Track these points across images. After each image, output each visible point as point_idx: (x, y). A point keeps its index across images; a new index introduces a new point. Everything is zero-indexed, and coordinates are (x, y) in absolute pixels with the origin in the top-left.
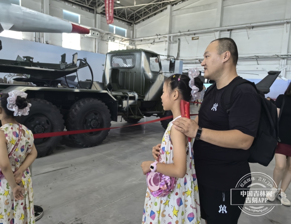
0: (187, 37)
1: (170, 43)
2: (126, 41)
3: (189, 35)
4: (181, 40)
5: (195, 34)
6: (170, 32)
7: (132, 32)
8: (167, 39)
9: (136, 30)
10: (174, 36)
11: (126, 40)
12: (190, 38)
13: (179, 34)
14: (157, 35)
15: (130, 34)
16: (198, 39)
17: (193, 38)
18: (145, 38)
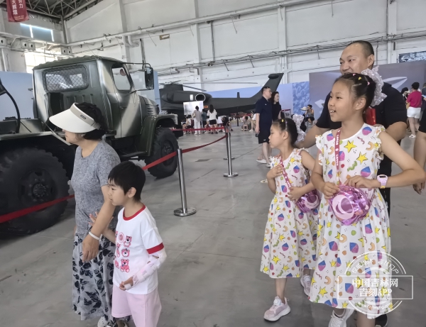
0: (152, 35)
1: (128, 47)
2: (56, 49)
3: (154, 32)
4: (144, 40)
5: (163, 31)
6: (125, 30)
7: (62, 33)
8: (122, 41)
9: (68, 29)
10: (132, 36)
11: (54, 47)
12: (156, 36)
13: (139, 32)
14: (105, 36)
15: (60, 37)
16: (168, 37)
17: (161, 36)
18: (86, 42)
